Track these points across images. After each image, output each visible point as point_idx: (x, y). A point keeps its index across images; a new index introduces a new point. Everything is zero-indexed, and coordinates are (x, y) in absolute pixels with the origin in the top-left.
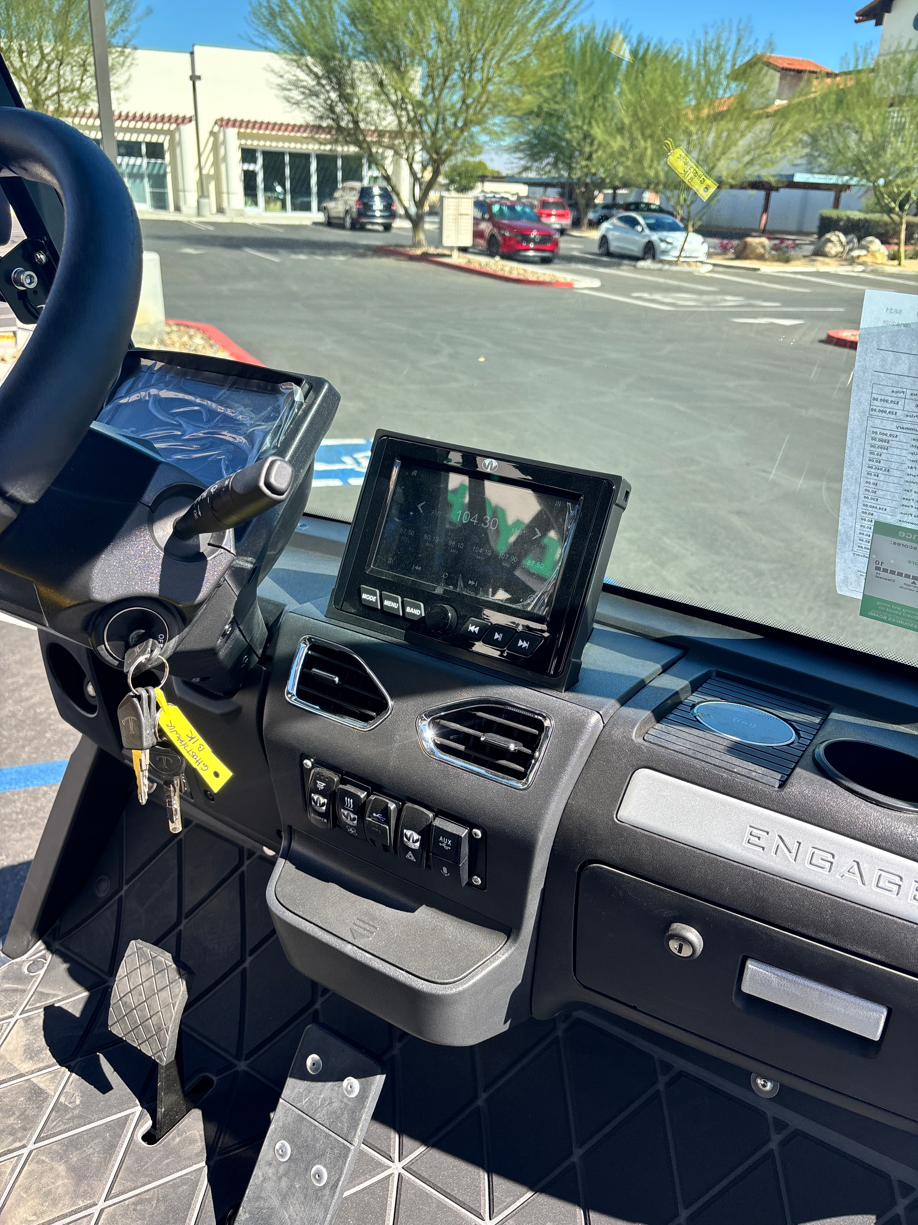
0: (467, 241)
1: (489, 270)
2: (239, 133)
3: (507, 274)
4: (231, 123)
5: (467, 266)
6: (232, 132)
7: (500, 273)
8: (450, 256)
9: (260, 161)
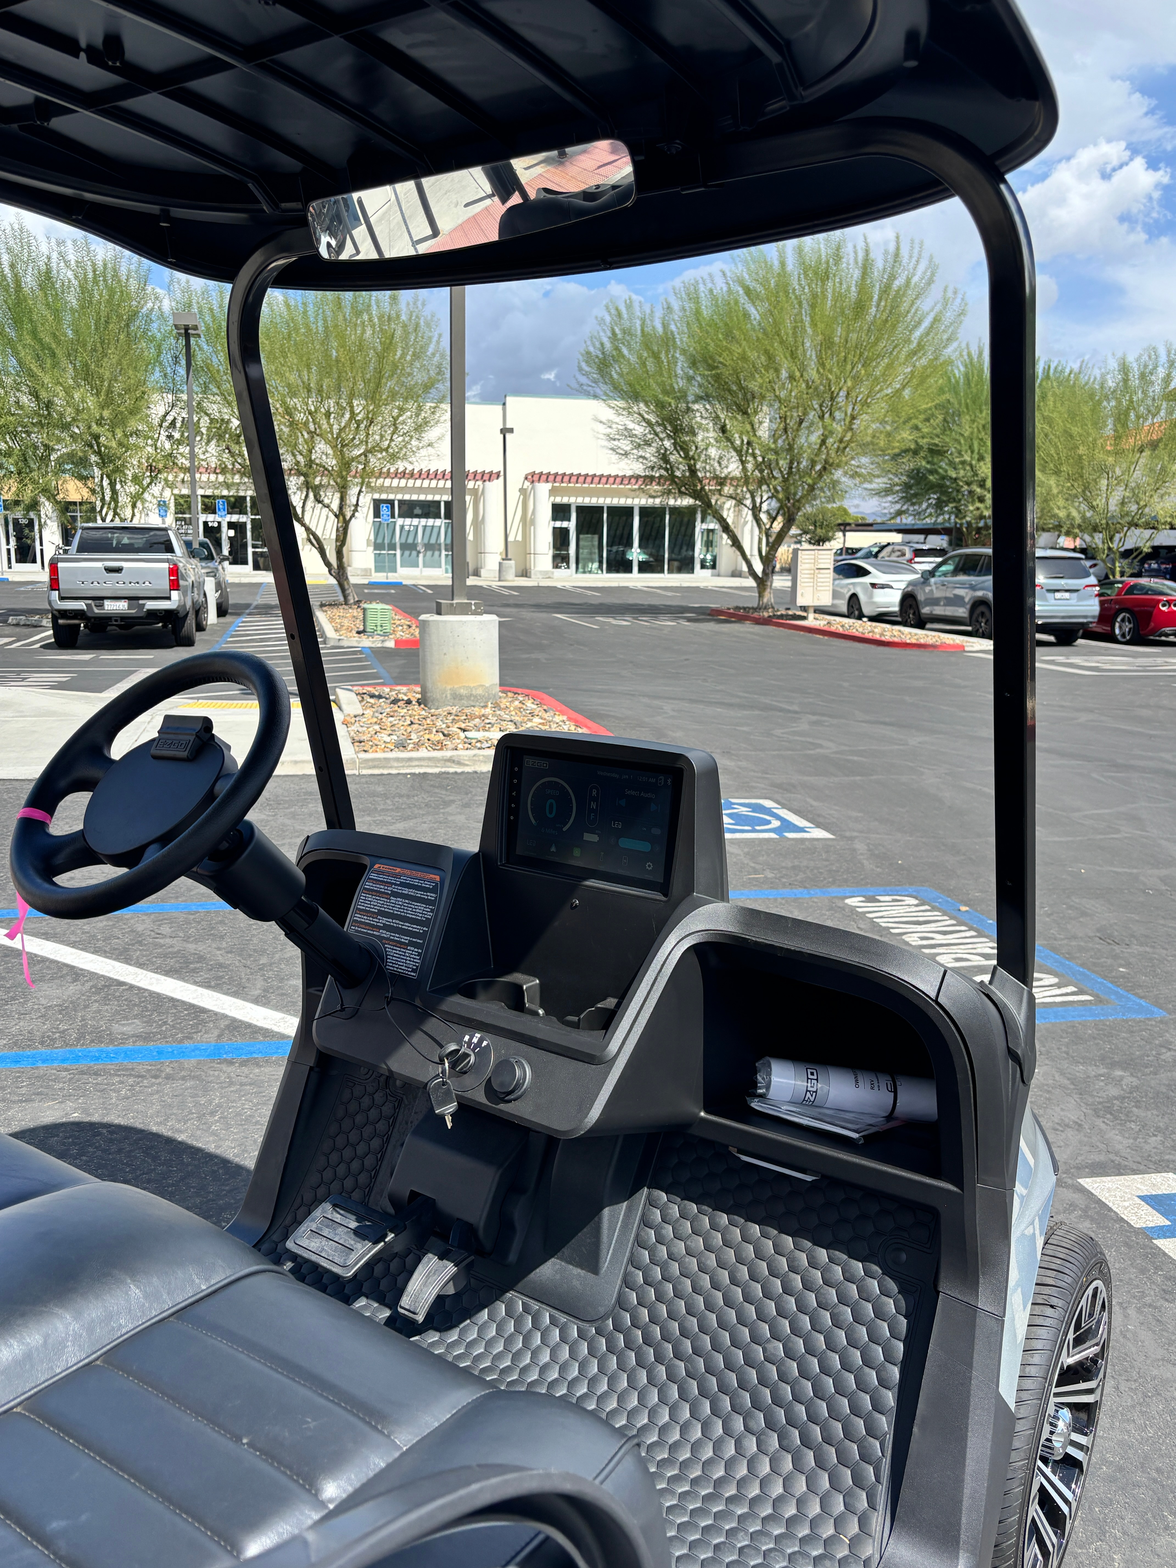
0: (826, 601)
1: (853, 632)
2: (552, 488)
3: (877, 637)
4: (544, 478)
5: (826, 628)
6: (544, 488)
7: (870, 636)
8: (804, 618)
9: (574, 517)
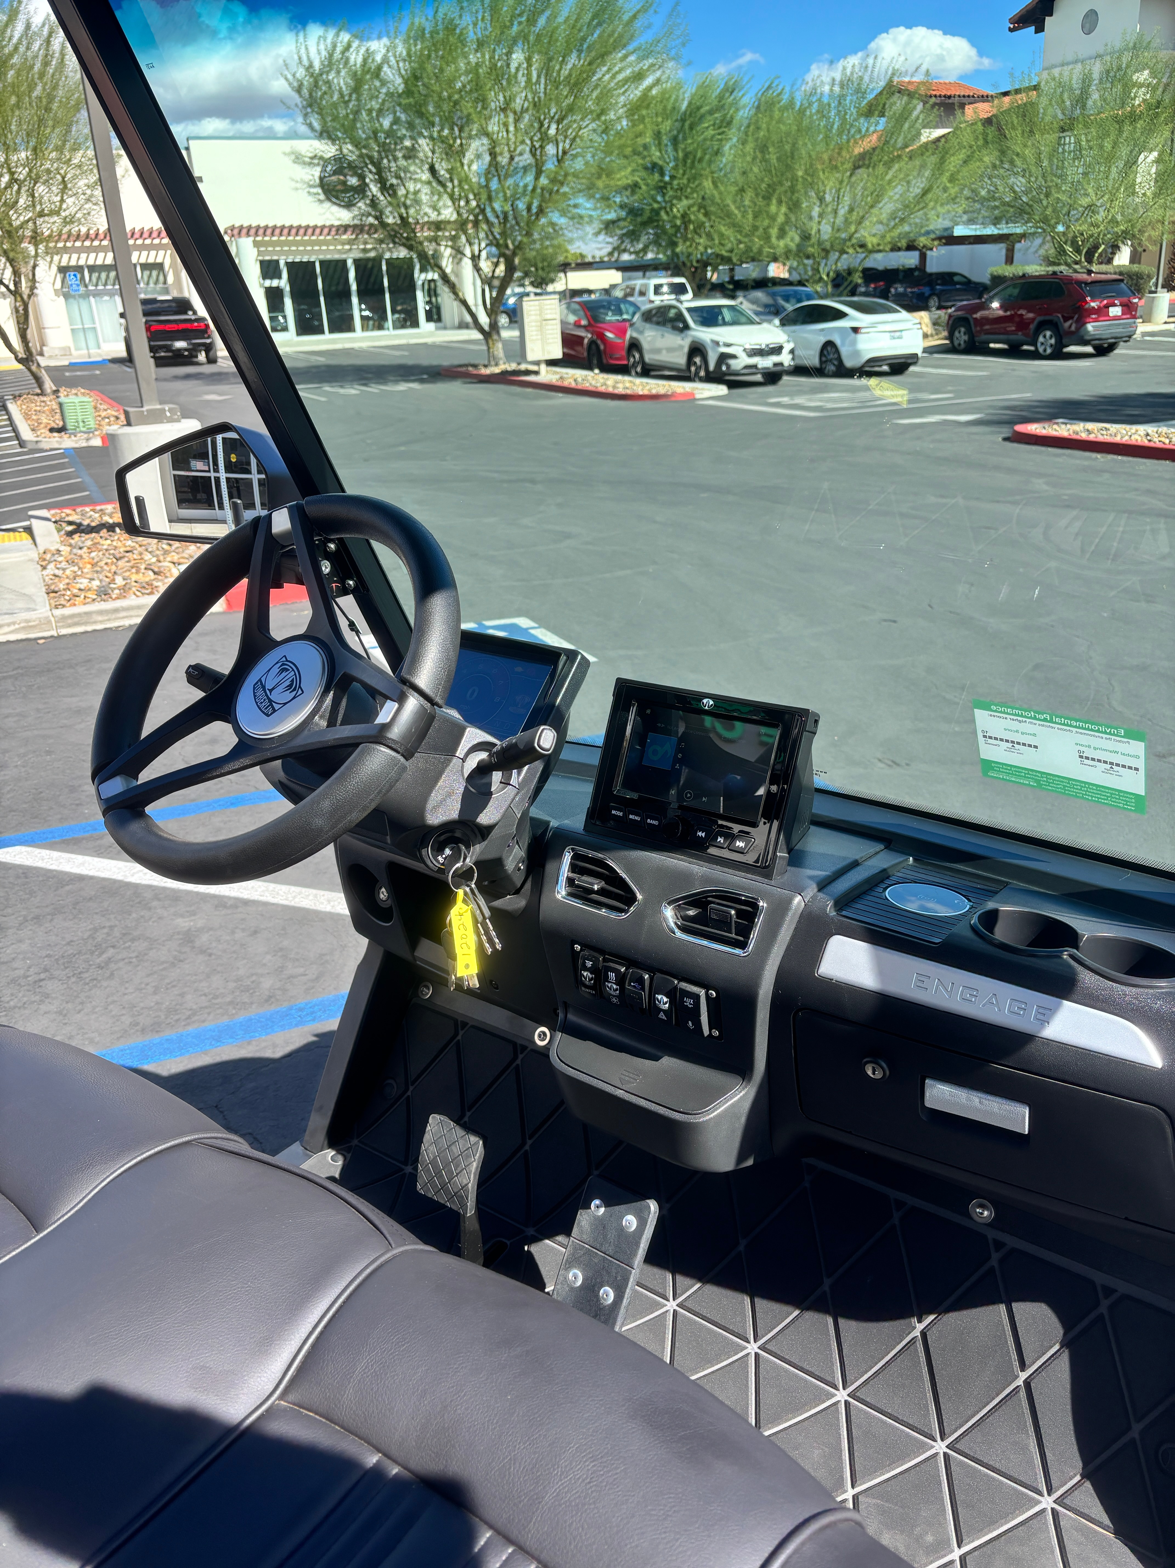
0: (557, 352)
1: (586, 385)
2: (255, 242)
3: (610, 390)
4: (244, 231)
5: (559, 383)
6: (246, 244)
7: (602, 389)
8: (536, 373)
9: (285, 275)
